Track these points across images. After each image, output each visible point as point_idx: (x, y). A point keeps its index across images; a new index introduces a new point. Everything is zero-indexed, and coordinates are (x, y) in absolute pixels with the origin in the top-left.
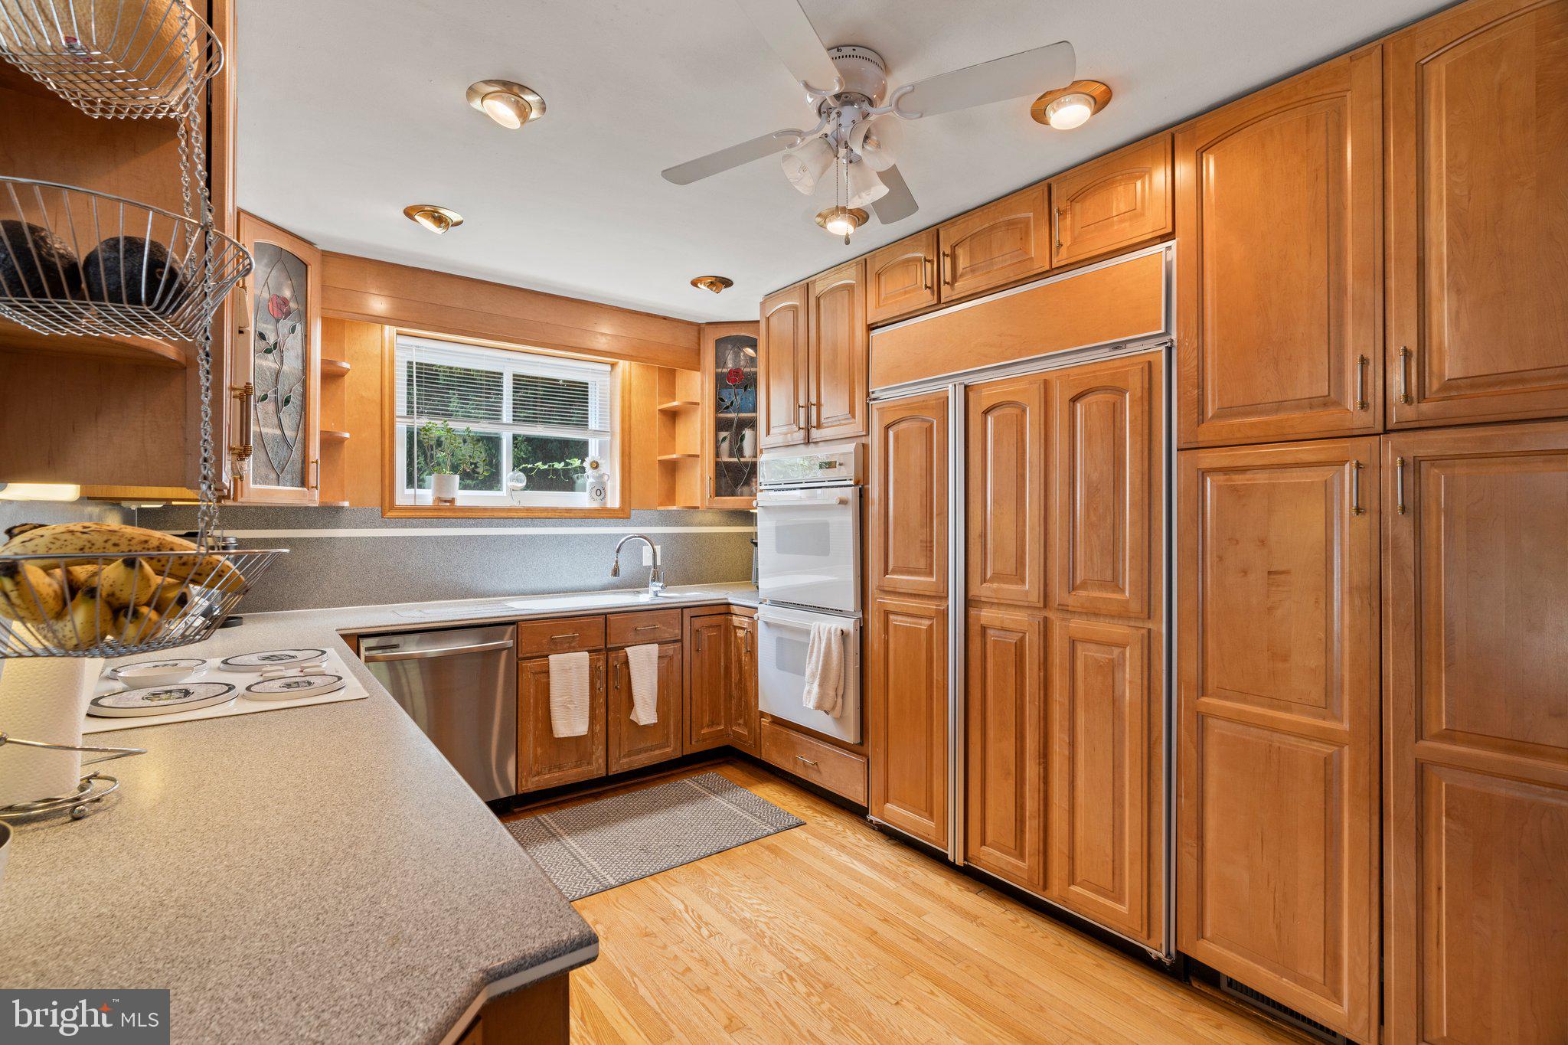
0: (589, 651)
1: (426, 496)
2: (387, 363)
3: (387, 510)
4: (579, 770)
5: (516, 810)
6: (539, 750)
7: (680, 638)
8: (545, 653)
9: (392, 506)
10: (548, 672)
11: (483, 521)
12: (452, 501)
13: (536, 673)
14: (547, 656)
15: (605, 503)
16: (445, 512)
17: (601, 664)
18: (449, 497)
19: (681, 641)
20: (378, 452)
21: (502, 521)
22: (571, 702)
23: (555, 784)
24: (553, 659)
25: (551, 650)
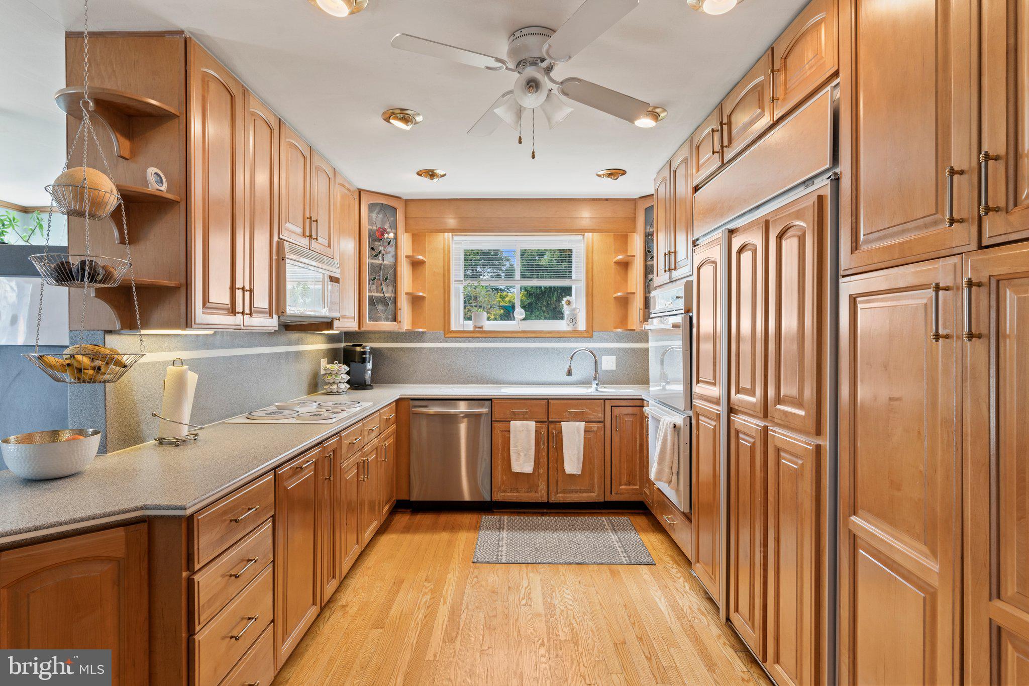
0: (536, 422)
1: (469, 325)
2: (446, 252)
3: (448, 334)
4: (530, 494)
5: (495, 510)
6: (504, 477)
7: (602, 420)
8: (509, 420)
9: (449, 331)
10: (509, 431)
11: (498, 339)
12: (481, 327)
13: (502, 431)
14: (510, 421)
15: (576, 327)
16: (479, 334)
17: (544, 431)
18: (480, 325)
19: (603, 422)
20: (442, 301)
21: (507, 339)
22: (522, 451)
23: (514, 500)
24: (513, 424)
25: (512, 418)
